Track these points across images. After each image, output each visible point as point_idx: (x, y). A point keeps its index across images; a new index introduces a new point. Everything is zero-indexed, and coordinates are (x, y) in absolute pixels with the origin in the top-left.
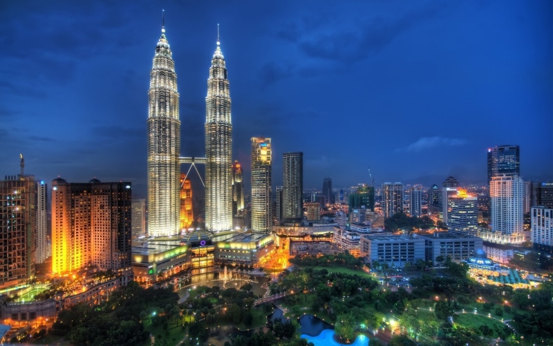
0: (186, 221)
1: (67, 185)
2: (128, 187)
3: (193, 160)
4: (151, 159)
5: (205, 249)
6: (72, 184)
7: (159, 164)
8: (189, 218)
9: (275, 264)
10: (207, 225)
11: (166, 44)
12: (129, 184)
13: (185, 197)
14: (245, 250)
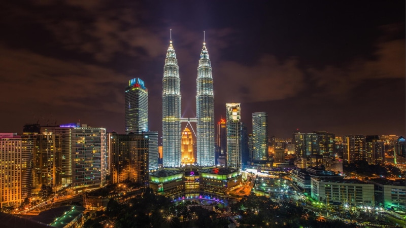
0: (189, 159)
1: (117, 135)
2: (146, 137)
3: (189, 120)
4: (164, 120)
5: (194, 177)
6: (119, 135)
7: (169, 123)
8: (191, 157)
9: (241, 192)
10: (198, 161)
11: (172, 50)
12: (147, 135)
13: (188, 143)
14: (219, 180)
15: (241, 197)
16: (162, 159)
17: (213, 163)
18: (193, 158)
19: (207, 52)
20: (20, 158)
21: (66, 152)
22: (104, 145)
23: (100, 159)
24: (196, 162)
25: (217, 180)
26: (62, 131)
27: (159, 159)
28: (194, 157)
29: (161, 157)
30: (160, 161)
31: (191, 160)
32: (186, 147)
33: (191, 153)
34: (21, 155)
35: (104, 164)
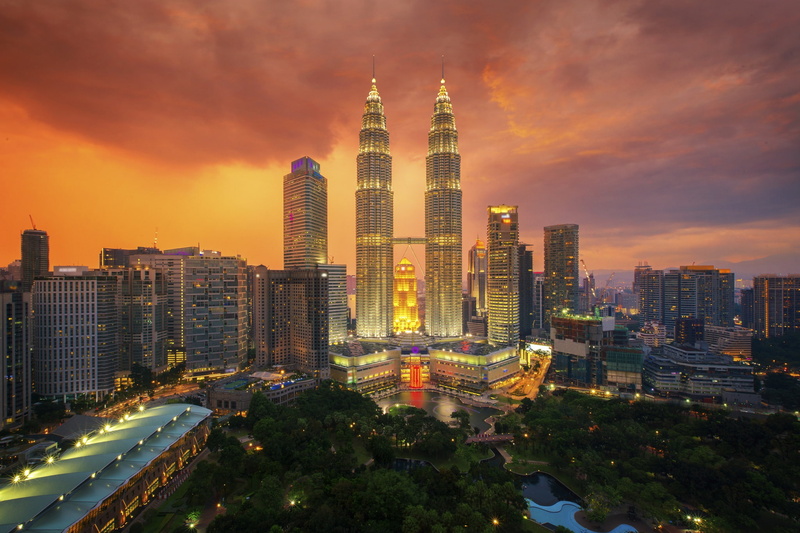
1: (268, 272)
2: (324, 275)
3: (409, 241)
4: (359, 240)
5: (418, 359)
7: (368, 247)
8: (412, 317)
9: (517, 391)
10: (428, 327)
11: (376, 97)
12: (326, 271)
13: (406, 289)
14: (471, 366)
15: (516, 402)
16: (354, 321)
17: (459, 331)
18: (417, 320)
19: (447, 98)
20: (96, 324)
21: (175, 304)
22: (243, 290)
23: (237, 317)
24: (422, 328)
25: (466, 365)
26: (166, 262)
27: (349, 320)
28: (420, 317)
29: (353, 316)
30: (351, 325)
31: (413, 325)
32: (403, 295)
33: (412, 310)
34: (96, 307)
35: (243, 326)
